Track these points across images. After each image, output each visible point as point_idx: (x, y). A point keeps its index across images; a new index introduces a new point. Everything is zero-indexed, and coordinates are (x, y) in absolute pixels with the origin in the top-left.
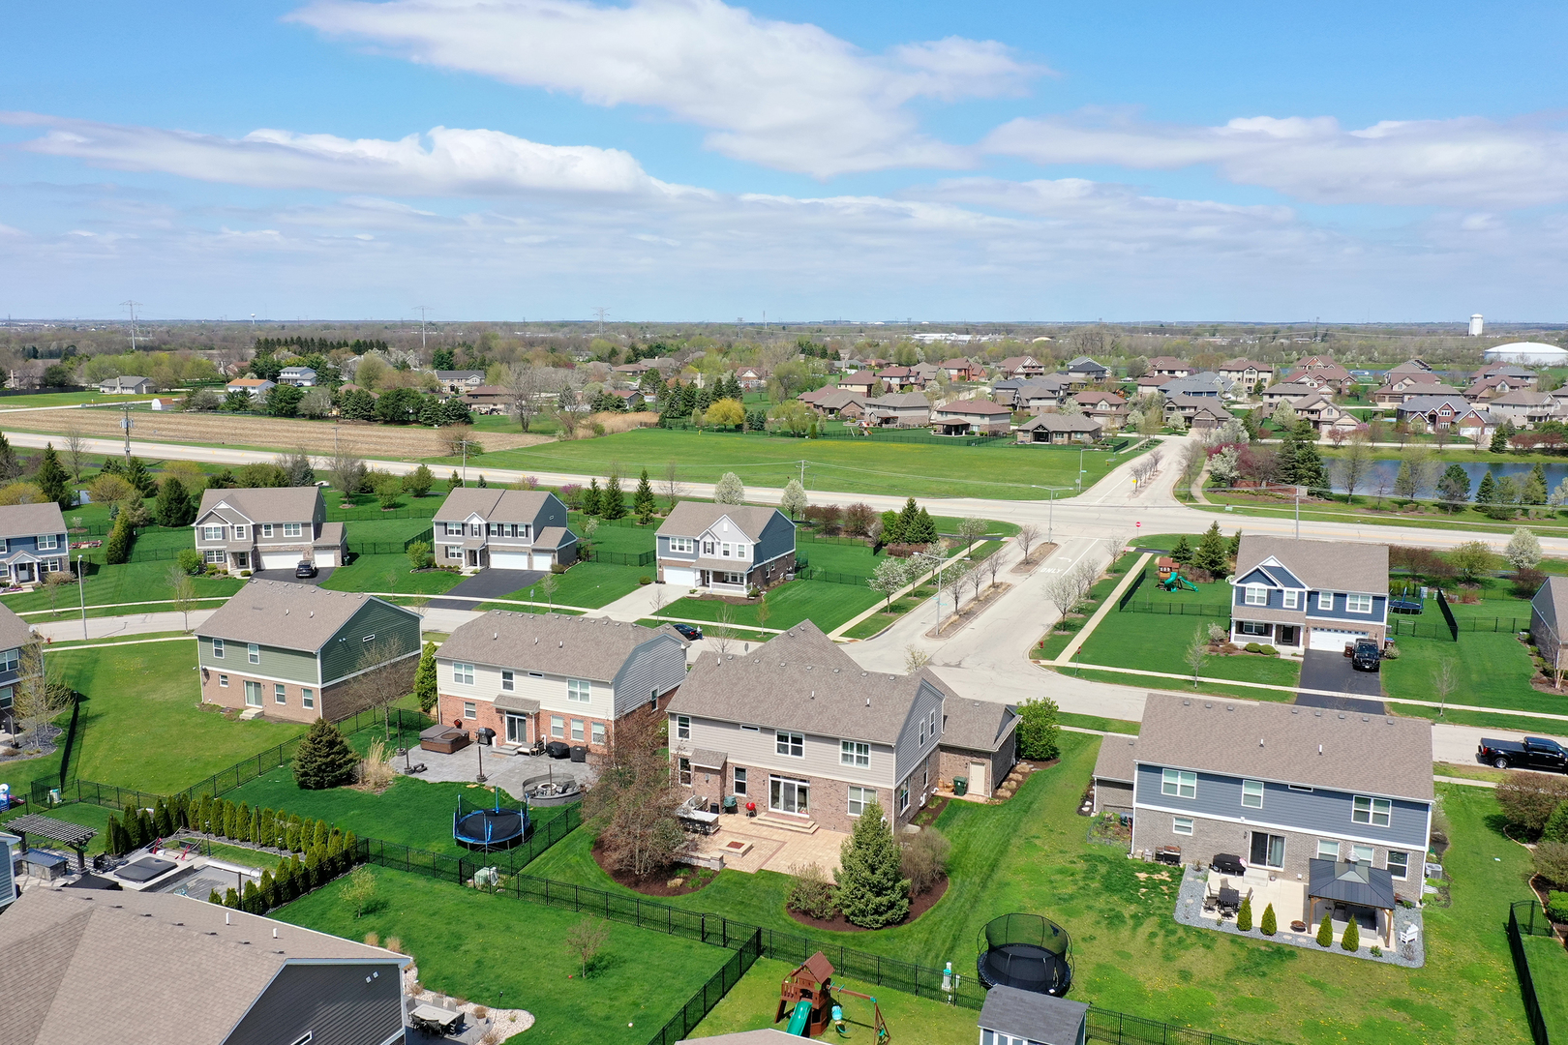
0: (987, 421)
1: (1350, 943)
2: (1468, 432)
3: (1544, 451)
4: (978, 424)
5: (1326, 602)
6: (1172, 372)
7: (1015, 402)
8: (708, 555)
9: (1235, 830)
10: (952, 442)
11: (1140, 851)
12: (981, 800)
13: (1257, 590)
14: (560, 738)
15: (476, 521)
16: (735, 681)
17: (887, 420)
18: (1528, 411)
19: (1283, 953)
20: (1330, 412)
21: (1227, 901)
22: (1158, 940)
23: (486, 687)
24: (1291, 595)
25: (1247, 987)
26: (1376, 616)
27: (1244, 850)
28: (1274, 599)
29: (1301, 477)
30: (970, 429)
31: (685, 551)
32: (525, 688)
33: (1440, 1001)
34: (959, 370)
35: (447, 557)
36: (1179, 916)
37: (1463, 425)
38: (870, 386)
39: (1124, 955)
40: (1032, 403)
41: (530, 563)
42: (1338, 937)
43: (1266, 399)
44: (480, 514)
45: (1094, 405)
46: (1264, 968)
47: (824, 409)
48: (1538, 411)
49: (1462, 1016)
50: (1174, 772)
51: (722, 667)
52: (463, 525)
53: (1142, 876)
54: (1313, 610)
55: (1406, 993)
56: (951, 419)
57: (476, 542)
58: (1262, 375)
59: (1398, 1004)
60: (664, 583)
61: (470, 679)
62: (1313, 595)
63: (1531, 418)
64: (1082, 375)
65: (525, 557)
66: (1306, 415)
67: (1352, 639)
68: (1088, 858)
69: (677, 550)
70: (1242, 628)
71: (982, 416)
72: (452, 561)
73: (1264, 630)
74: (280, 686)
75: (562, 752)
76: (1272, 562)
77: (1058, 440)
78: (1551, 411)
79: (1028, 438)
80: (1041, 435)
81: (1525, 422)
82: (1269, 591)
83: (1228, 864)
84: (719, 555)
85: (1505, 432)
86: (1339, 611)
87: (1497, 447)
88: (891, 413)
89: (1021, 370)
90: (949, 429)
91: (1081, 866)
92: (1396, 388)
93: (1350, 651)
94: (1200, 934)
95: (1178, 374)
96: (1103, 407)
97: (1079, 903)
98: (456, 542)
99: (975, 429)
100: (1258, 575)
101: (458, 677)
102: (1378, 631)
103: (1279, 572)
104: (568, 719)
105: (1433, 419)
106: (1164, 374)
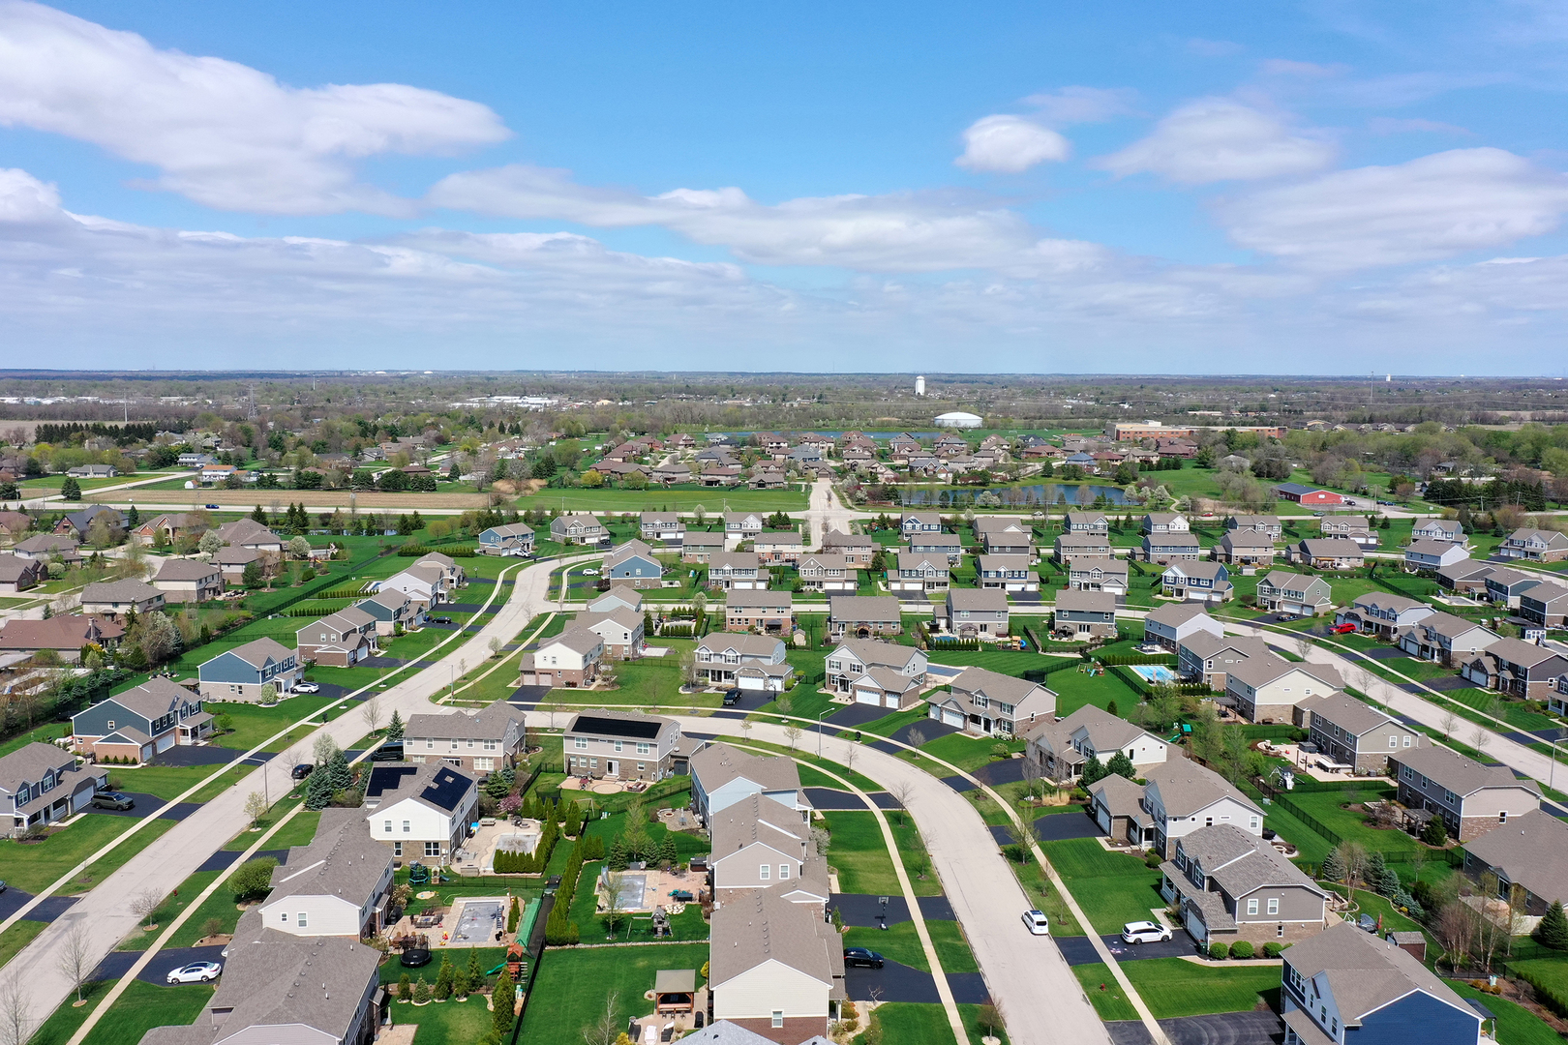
0: (729, 478)
2: (942, 476)
3: (972, 484)
4: (723, 480)
5: (926, 527)
10: (710, 489)
13: (909, 525)
15: (658, 522)
17: (669, 479)
18: (965, 465)
24: (917, 526)
26: (938, 530)
28: (914, 527)
30: (720, 483)
32: (778, 548)
35: (646, 535)
37: (939, 473)
38: (624, 458)
41: (676, 536)
43: (846, 461)
44: (659, 519)
45: (768, 467)
47: (620, 474)
48: (969, 465)
52: (653, 524)
54: (923, 530)
56: (708, 478)
57: (658, 530)
58: (829, 445)
62: (923, 525)
63: (966, 469)
64: (728, 446)
66: (871, 470)
70: (907, 535)
76: (913, 517)
77: (769, 487)
78: (974, 464)
79: (754, 486)
80: (761, 484)
81: (964, 470)
85: (957, 476)
86: (929, 529)
87: (954, 483)
89: (681, 443)
90: (709, 483)
92: (902, 452)
95: (782, 444)
96: (772, 468)
98: (650, 530)
99: (722, 482)
100: (909, 521)
102: (939, 534)
103: (915, 520)
105: (926, 469)
106: (775, 445)
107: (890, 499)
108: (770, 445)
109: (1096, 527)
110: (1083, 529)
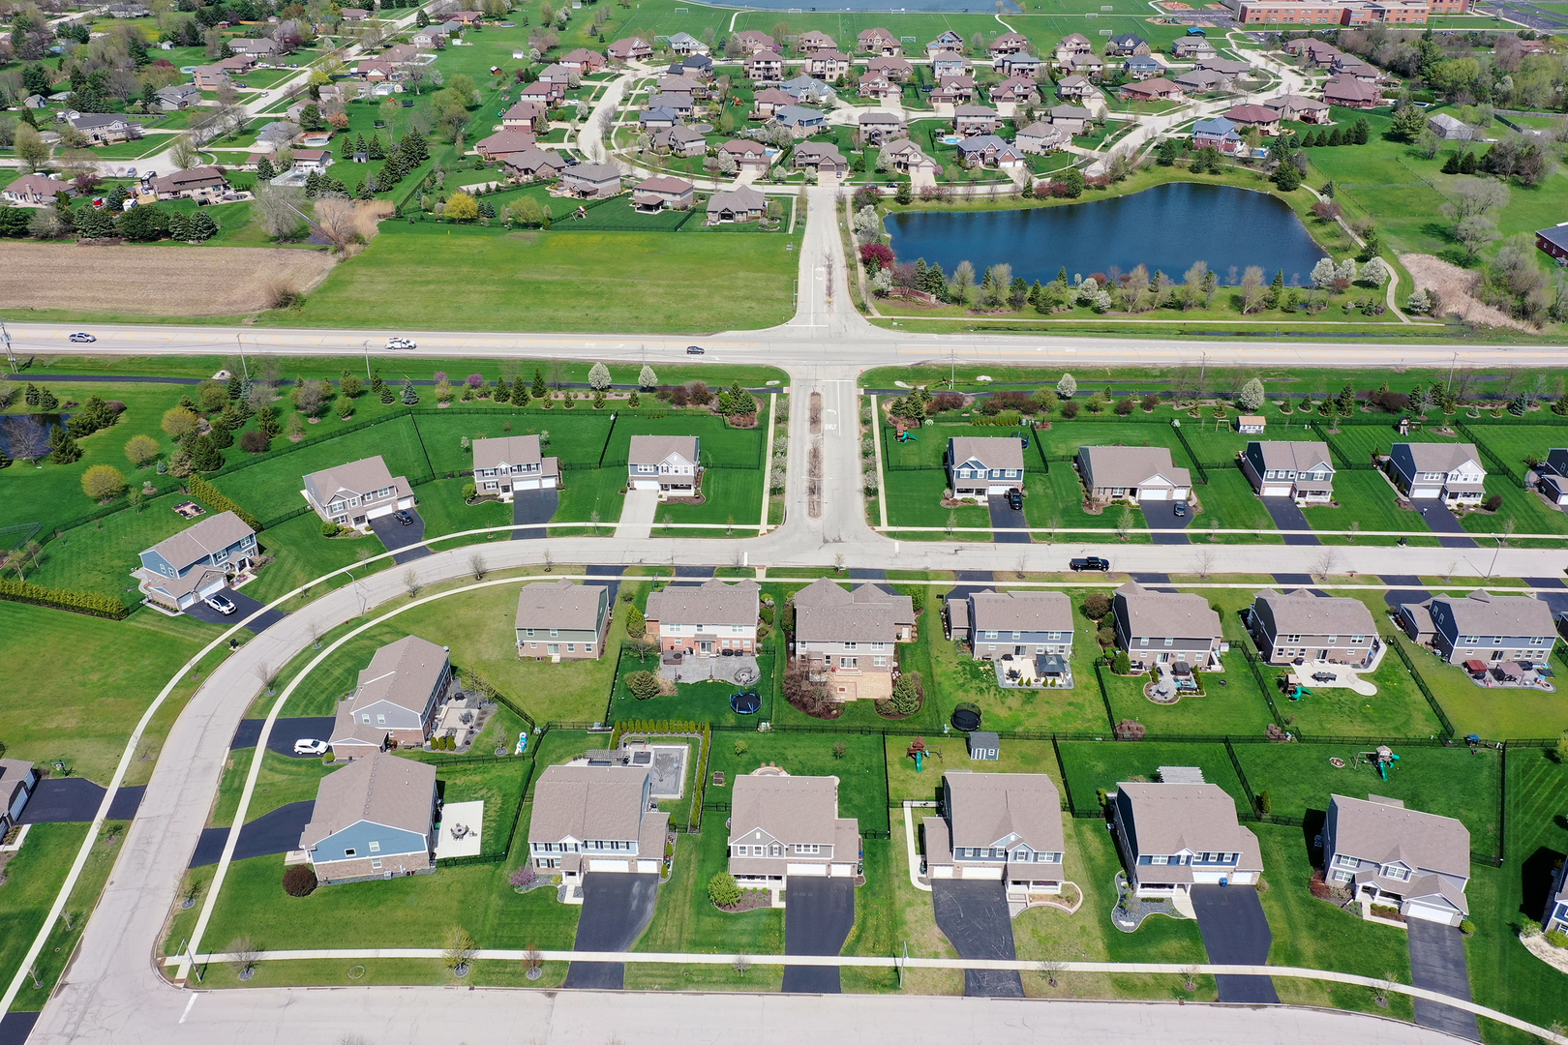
0: (678, 198)
1: (1053, 684)
2: (1009, 169)
4: (671, 201)
5: (996, 474)
6: (768, 62)
8: (665, 474)
9: (1009, 646)
11: (977, 657)
12: (908, 641)
13: (966, 471)
14: (728, 647)
15: (503, 466)
17: (588, 191)
18: (1041, 141)
19: (1034, 692)
20: (915, 156)
21: (1013, 675)
22: (997, 697)
23: (689, 632)
24: (981, 472)
25: (1028, 708)
26: (1018, 478)
27: (1012, 651)
28: (973, 475)
29: (931, 287)
30: (665, 205)
31: (649, 471)
32: (707, 630)
33: (1080, 700)
34: (582, 63)
35: (485, 489)
36: (1000, 685)
37: (1004, 161)
38: (532, 120)
39: (990, 705)
41: (541, 485)
42: (1049, 682)
44: (506, 462)
45: (742, 154)
46: (1031, 700)
48: (1047, 141)
49: (1087, 704)
50: (990, 631)
52: (495, 469)
53: (981, 668)
54: (991, 478)
55: (1072, 699)
56: (648, 196)
57: (506, 479)
58: (841, 65)
59: (1070, 704)
60: (638, 489)
61: (678, 629)
62: (991, 472)
63: (1043, 147)
64: (695, 71)
65: (538, 482)
66: (898, 158)
67: (1008, 488)
68: (961, 663)
69: (643, 471)
70: (959, 491)
71: (674, 194)
72: (490, 491)
73: (967, 491)
74: (570, 645)
75: (727, 653)
76: (973, 459)
77: (739, 218)
78: (1055, 139)
79: (716, 218)
80: (727, 216)
81: (1039, 149)
82: (971, 472)
83: (1007, 657)
84: (672, 472)
86: (1002, 477)
87: (1027, 194)
88: (592, 185)
89: (631, 53)
90: (649, 207)
91: (960, 668)
92: (945, 91)
93: (1008, 496)
94: (1009, 690)
95: (773, 64)
97: (967, 686)
98: (490, 480)
99: (669, 204)
100: (967, 465)
101: (672, 629)
102: (1019, 484)
103: (976, 463)
104: (731, 640)
105: (983, 156)
106: (762, 65)
107: (928, 288)
108: (756, 65)
109: (1311, 477)
110: (1286, 479)
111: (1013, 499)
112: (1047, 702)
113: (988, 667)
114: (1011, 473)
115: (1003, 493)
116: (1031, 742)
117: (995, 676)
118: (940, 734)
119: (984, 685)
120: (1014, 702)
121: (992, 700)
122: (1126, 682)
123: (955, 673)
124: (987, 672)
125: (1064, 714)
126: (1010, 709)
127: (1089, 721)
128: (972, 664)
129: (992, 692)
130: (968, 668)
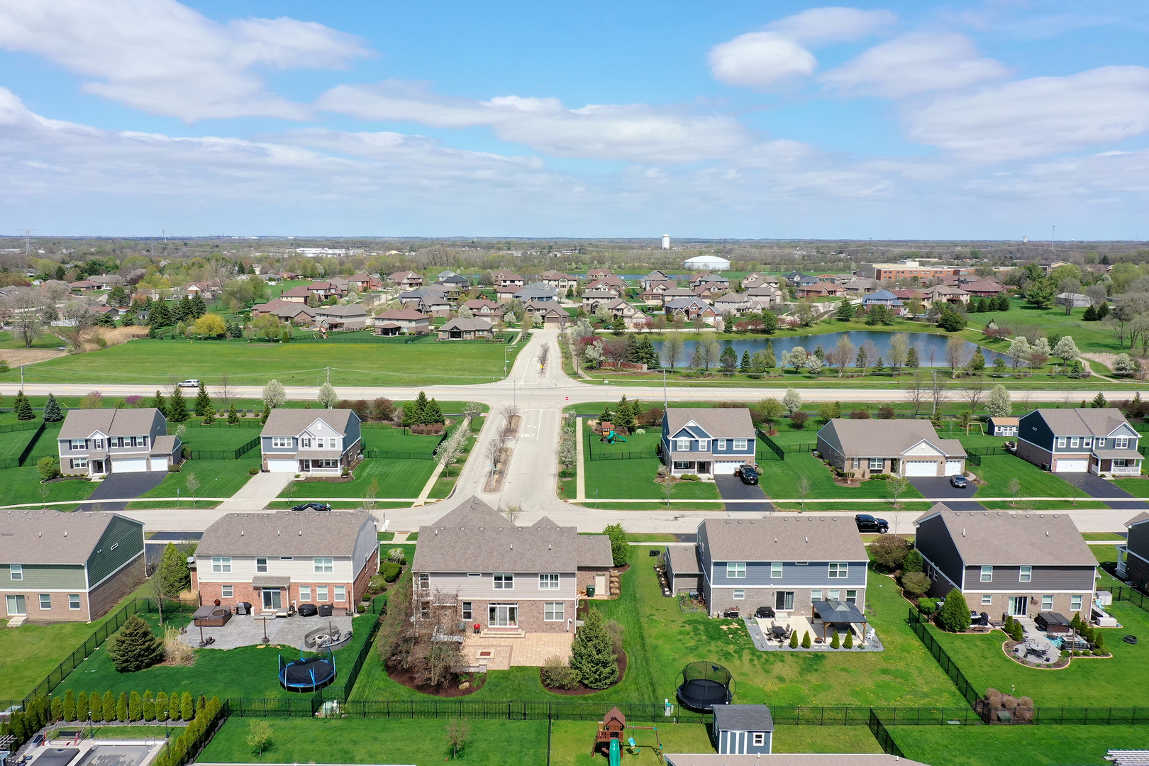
0: (413, 324)
1: (848, 645)
2: (710, 320)
3: (752, 331)
4: (407, 327)
5: (722, 445)
6: (512, 281)
7: (421, 307)
8: (306, 448)
9: (766, 592)
10: (389, 341)
11: (716, 612)
12: (606, 598)
13: (684, 441)
14: (309, 601)
15: (98, 437)
16: (453, 544)
17: (336, 326)
18: (736, 306)
19: (818, 657)
20: (629, 310)
21: (778, 633)
22: (756, 662)
23: (243, 572)
24: (703, 442)
25: (813, 678)
26: (750, 451)
27: (772, 602)
28: (694, 446)
29: (642, 358)
30: (401, 331)
31: (286, 446)
32: (276, 569)
33: (901, 666)
34: (363, 282)
35: (72, 467)
36: (758, 646)
37: (706, 316)
38: (306, 298)
39: (745, 675)
40: (433, 308)
41: (148, 466)
42: (841, 642)
43: (585, 301)
44: (102, 430)
45: (479, 309)
46: (815, 667)
47: (280, 318)
48: (742, 306)
49: (915, 673)
50: (733, 564)
51: (439, 536)
52: (87, 441)
53: (724, 627)
54: (715, 451)
55: (884, 665)
56: (386, 324)
57: (100, 455)
58: (571, 283)
59: (885, 672)
60: (269, 471)
61: (227, 568)
62: (715, 441)
63: (739, 310)
64: (453, 285)
65: (144, 462)
66: (615, 312)
67: (737, 466)
68: (690, 622)
69: (279, 446)
70: (677, 465)
71: (410, 321)
72: (78, 471)
73: (690, 465)
74: (43, 595)
75: (309, 611)
76: (692, 424)
77: (467, 337)
78: (748, 305)
79: (446, 336)
80: (455, 334)
81: (736, 312)
82: (691, 441)
83: (765, 613)
84: (314, 447)
85: (729, 320)
86: (729, 450)
87: (728, 330)
88: (338, 320)
89: (406, 281)
90: (386, 331)
91: (688, 628)
92: (655, 291)
93: (739, 474)
94: (775, 654)
95: (517, 283)
96: (485, 310)
97: (702, 650)
98: (80, 455)
99: (405, 330)
100: (684, 432)
101: (217, 568)
102: (750, 460)
103: (696, 429)
104: (314, 587)
105: (687, 312)
106: (508, 283)
107: (640, 359)
108: (503, 284)
109: (1112, 444)
110: (1081, 449)
111: (746, 478)
112: (843, 670)
113: (735, 625)
114: (741, 445)
115: (732, 472)
116: (832, 729)
117: (747, 635)
118: (657, 717)
119: (731, 648)
120: (788, 670)
121: (747, 667)
122: (970, 641)
123: (681, 633)
124: (735, 632)
125: (878, 686)
126: (781, 679)
127: (926, 695)
128: (708, 624)
129: (746, 656)
130: (702, 627)
